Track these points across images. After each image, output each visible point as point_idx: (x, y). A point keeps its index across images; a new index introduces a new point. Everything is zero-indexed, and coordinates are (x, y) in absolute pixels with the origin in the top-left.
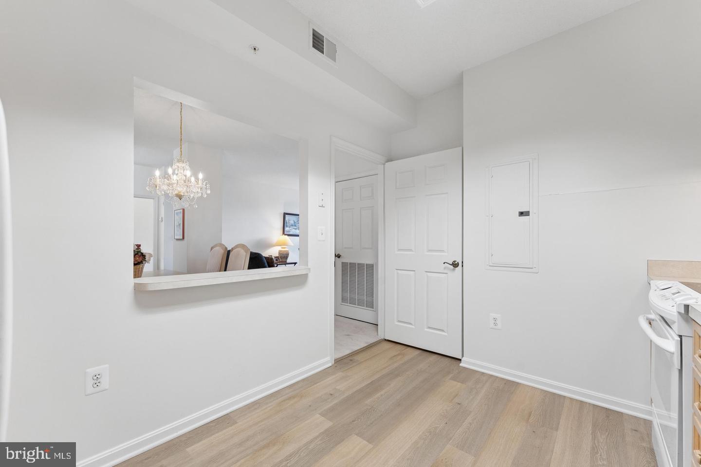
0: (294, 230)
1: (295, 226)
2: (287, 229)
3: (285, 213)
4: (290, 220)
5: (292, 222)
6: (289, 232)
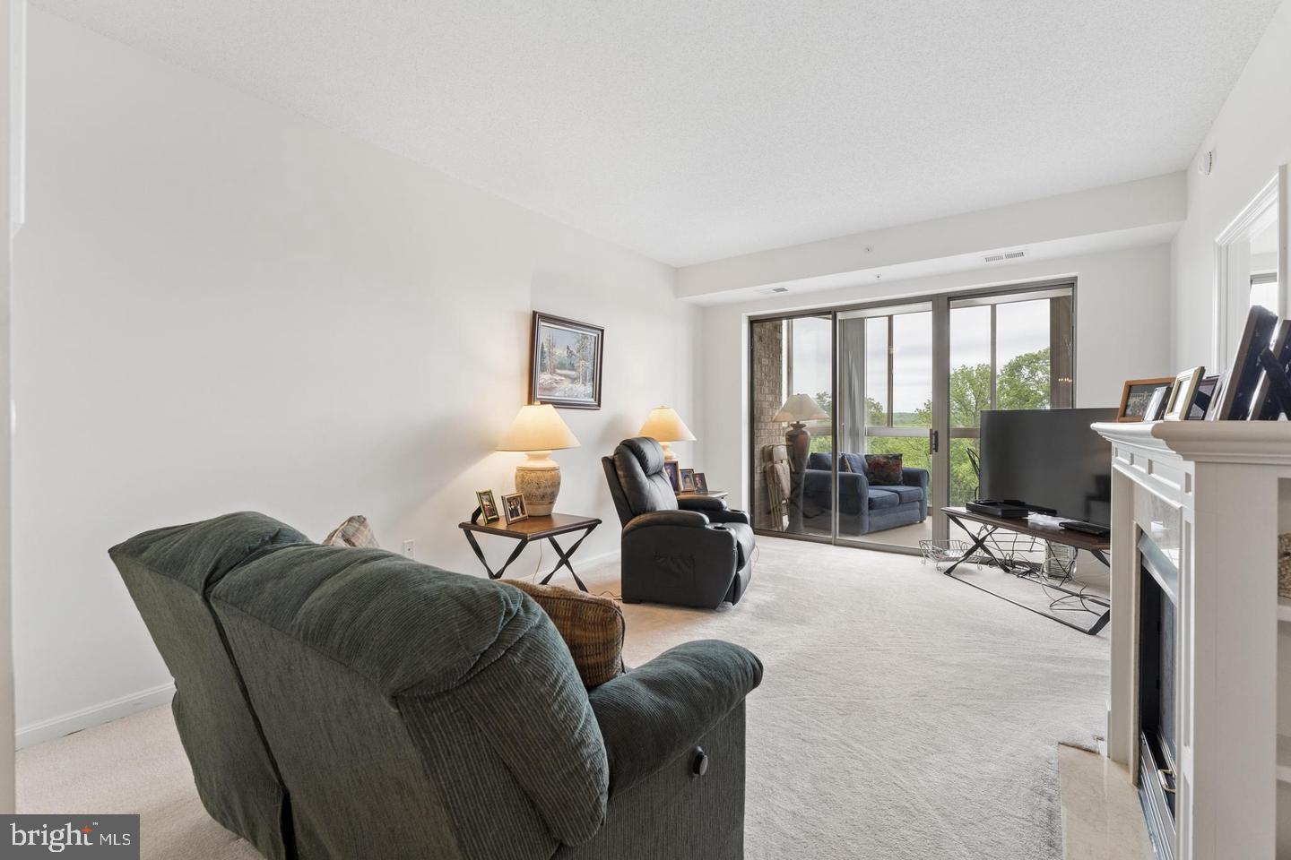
0: (566, 384)
1: (572, 367)
2: (543, 378)
3: (535, 313)
4: (552, 345)
5: (560, 352)
6: (550, 389)
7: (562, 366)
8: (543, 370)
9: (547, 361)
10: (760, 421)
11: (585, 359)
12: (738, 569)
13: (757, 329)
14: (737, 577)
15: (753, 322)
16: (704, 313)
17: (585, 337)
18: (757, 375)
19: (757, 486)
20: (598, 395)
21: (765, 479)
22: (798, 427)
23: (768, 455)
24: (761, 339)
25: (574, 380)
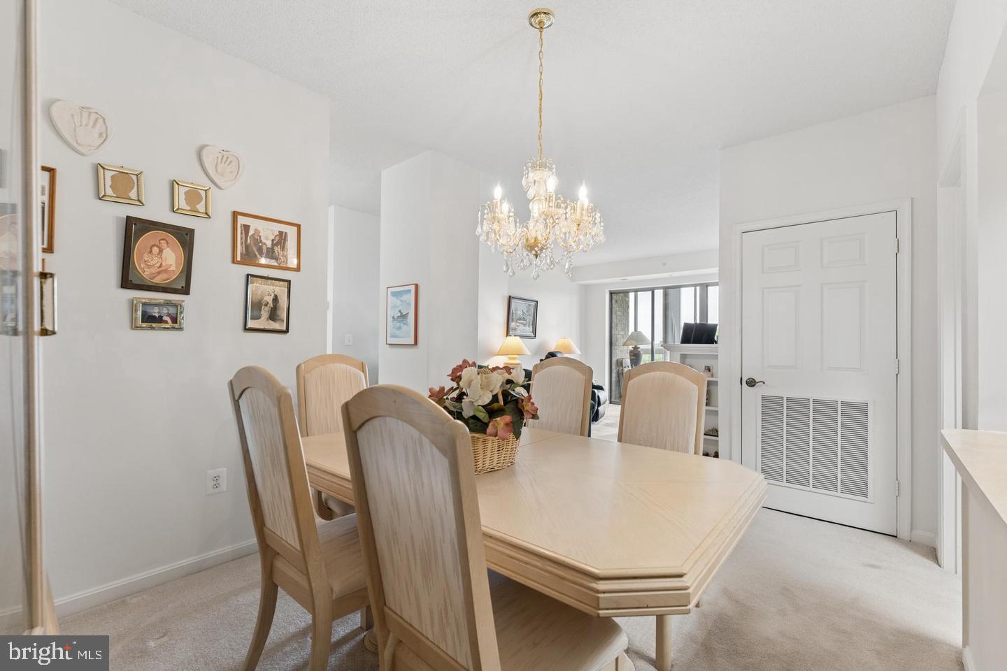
0: (522, 327)
1: (524, 319)
2: (513, 325)
3: (510, 297)
4: (516, 310)
5: (520, 313)
6: (515, 329)
7: (520, 319)
8: (513, 321)
9: (514, 317)
10: (616, 345)
11: (530, 315)
12: (598, 407)
13: (614, 297)
14: (597, 409)
15: (611, 293)
16: (586, 290)
17: (530, 305)
18: (614, 320)
19: (613, 379)
20: (535, 332)
21: (619, 376)
22: (636, 348)
23: (620, 363)
24: (616, 301)
25: (525, 325)
